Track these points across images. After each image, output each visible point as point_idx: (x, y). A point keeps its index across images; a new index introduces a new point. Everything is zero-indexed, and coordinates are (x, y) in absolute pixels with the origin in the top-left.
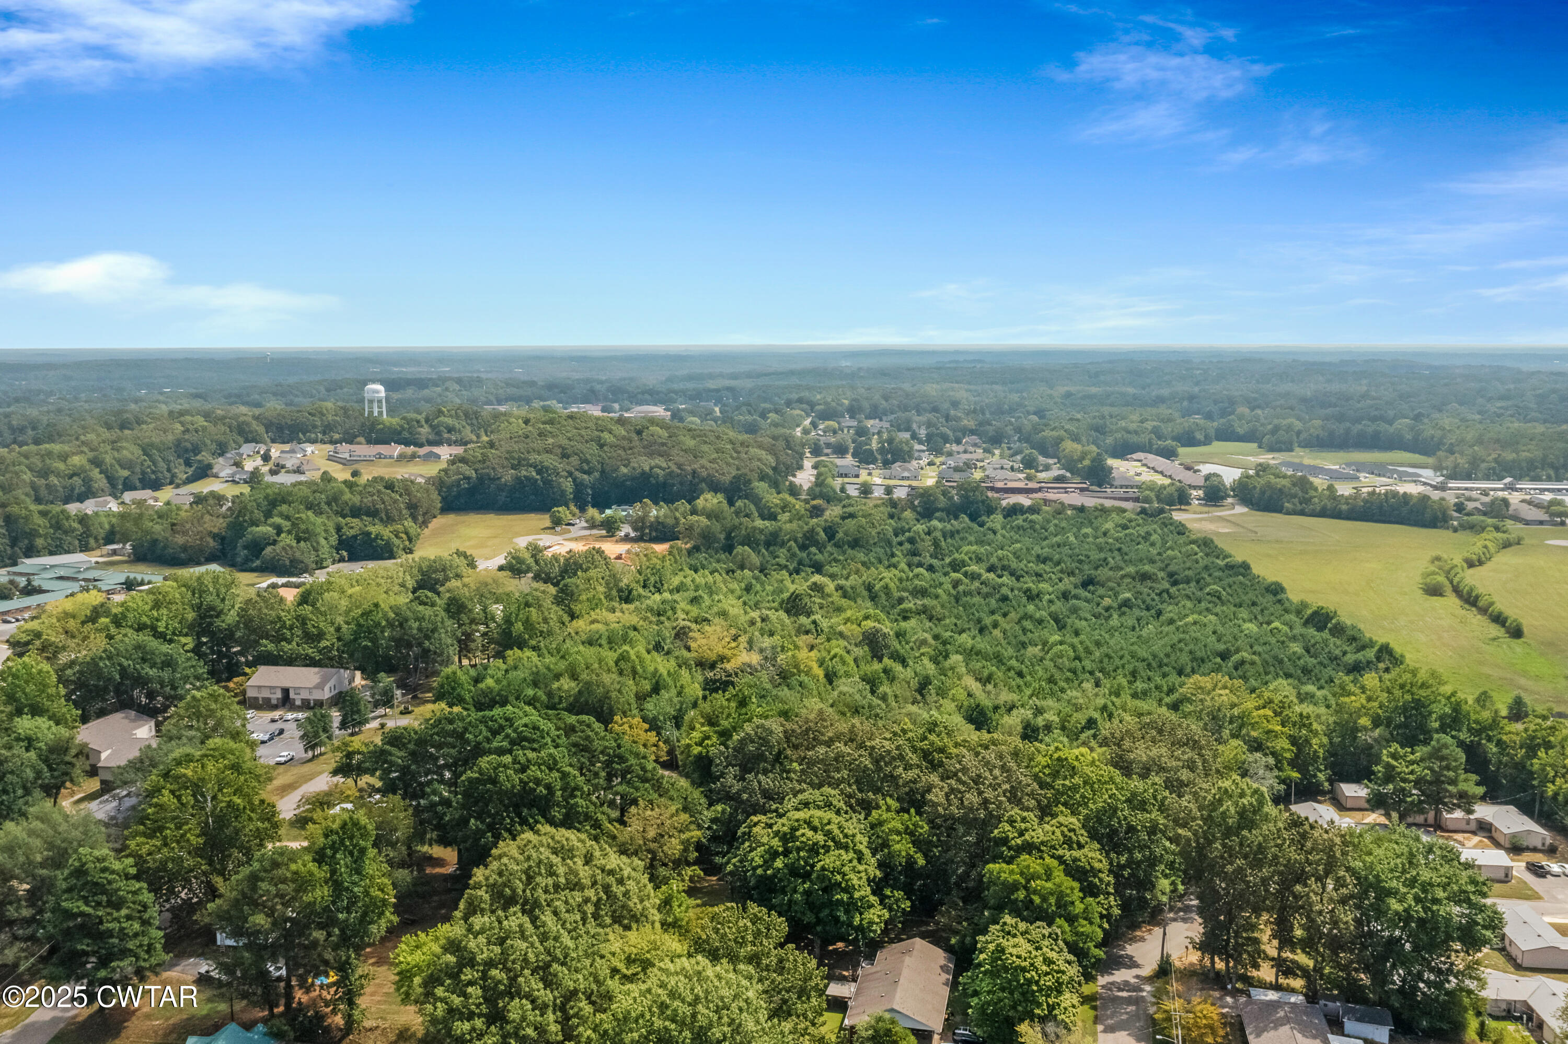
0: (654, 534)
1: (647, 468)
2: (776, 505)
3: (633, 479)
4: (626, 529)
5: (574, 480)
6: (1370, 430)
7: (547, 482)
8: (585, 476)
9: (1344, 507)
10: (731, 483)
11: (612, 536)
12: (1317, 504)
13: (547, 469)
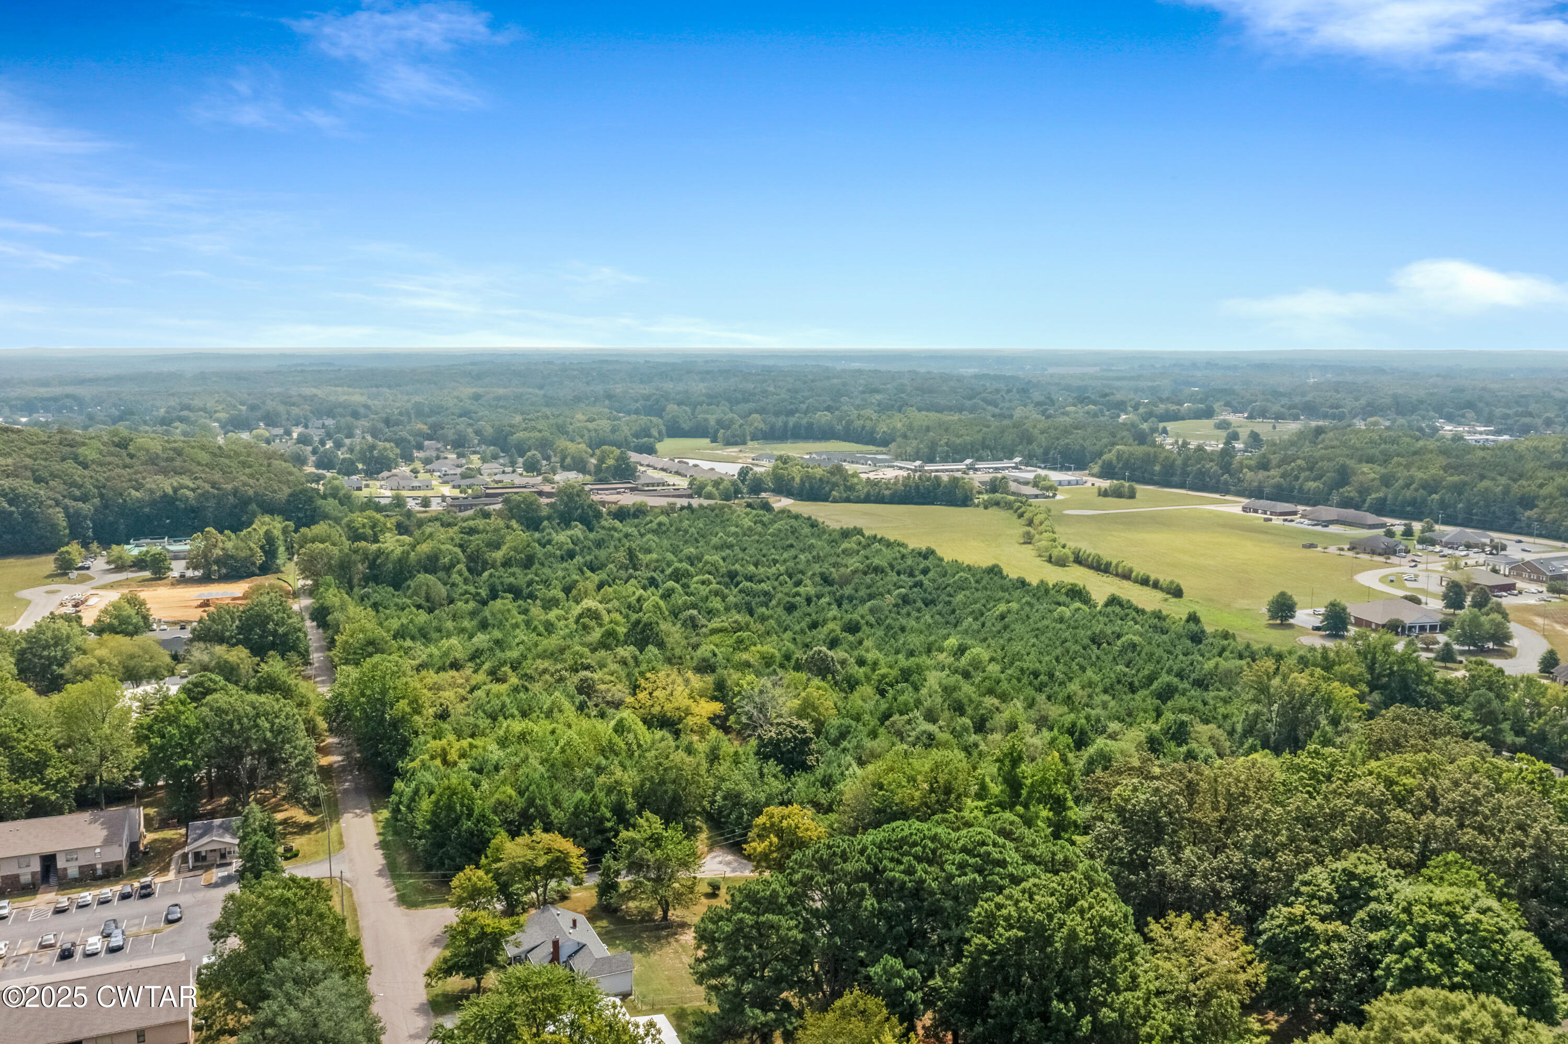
0: (224, 571)
1: (169, 491)
2: (364, 526)
3: (153, 503)
4: (177, 568)
5: (66, 509)
6: (804, 421)
7: (27, 515)
8: (80, 504)
9: (887, 492)
10: (288, 501)
11: (160, 579)
12: (863, 491)
13: (25, 497)
